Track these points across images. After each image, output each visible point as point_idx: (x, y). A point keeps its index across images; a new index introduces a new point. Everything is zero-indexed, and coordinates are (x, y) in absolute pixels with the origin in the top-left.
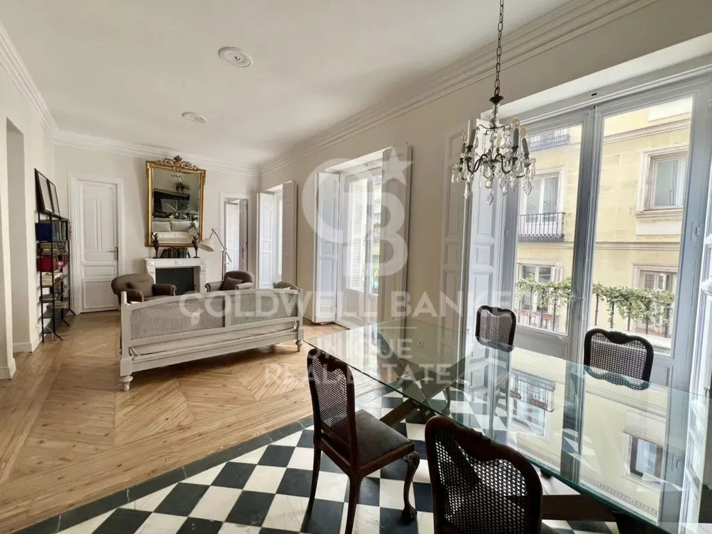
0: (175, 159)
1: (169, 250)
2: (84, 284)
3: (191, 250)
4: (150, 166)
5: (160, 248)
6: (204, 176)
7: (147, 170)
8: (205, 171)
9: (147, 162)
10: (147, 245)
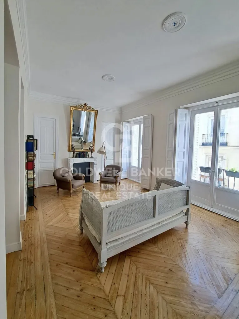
0: (85, 105)
1: (79, 153)
2: (40, 172)
3: (90, 153)
4: (72, 108)
5: (75, 152)
6: (97, 114)
7: (71, 111)
8: (97, 111)
9: (71, 107)
10: (69, 151)
